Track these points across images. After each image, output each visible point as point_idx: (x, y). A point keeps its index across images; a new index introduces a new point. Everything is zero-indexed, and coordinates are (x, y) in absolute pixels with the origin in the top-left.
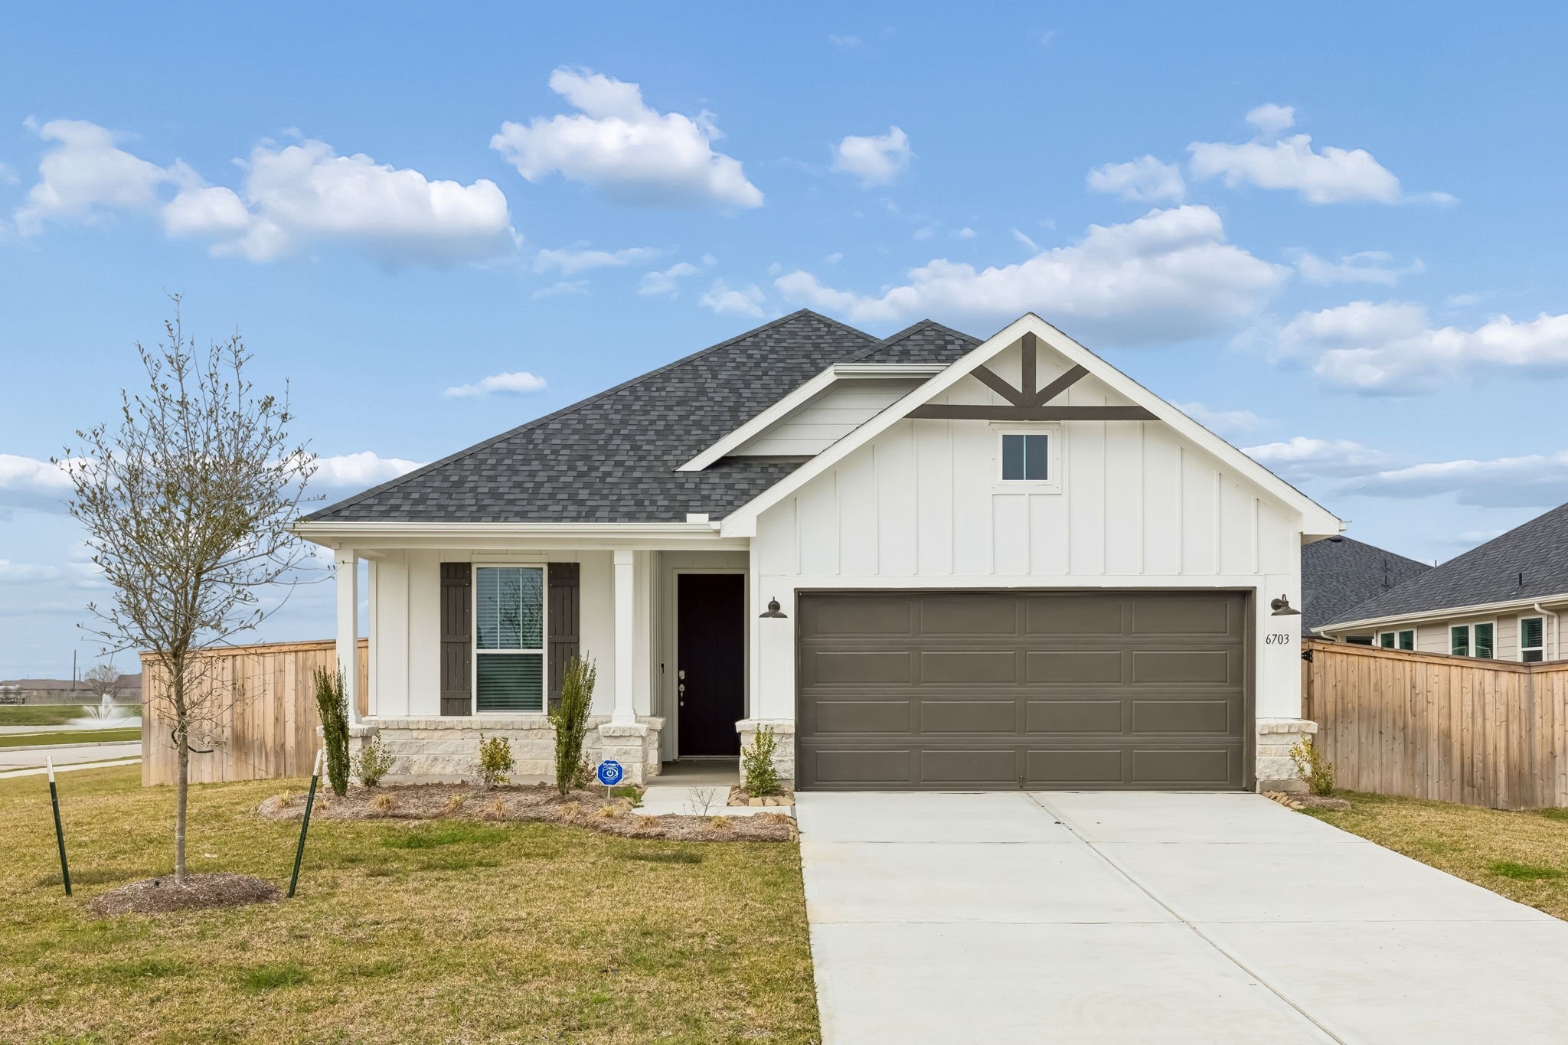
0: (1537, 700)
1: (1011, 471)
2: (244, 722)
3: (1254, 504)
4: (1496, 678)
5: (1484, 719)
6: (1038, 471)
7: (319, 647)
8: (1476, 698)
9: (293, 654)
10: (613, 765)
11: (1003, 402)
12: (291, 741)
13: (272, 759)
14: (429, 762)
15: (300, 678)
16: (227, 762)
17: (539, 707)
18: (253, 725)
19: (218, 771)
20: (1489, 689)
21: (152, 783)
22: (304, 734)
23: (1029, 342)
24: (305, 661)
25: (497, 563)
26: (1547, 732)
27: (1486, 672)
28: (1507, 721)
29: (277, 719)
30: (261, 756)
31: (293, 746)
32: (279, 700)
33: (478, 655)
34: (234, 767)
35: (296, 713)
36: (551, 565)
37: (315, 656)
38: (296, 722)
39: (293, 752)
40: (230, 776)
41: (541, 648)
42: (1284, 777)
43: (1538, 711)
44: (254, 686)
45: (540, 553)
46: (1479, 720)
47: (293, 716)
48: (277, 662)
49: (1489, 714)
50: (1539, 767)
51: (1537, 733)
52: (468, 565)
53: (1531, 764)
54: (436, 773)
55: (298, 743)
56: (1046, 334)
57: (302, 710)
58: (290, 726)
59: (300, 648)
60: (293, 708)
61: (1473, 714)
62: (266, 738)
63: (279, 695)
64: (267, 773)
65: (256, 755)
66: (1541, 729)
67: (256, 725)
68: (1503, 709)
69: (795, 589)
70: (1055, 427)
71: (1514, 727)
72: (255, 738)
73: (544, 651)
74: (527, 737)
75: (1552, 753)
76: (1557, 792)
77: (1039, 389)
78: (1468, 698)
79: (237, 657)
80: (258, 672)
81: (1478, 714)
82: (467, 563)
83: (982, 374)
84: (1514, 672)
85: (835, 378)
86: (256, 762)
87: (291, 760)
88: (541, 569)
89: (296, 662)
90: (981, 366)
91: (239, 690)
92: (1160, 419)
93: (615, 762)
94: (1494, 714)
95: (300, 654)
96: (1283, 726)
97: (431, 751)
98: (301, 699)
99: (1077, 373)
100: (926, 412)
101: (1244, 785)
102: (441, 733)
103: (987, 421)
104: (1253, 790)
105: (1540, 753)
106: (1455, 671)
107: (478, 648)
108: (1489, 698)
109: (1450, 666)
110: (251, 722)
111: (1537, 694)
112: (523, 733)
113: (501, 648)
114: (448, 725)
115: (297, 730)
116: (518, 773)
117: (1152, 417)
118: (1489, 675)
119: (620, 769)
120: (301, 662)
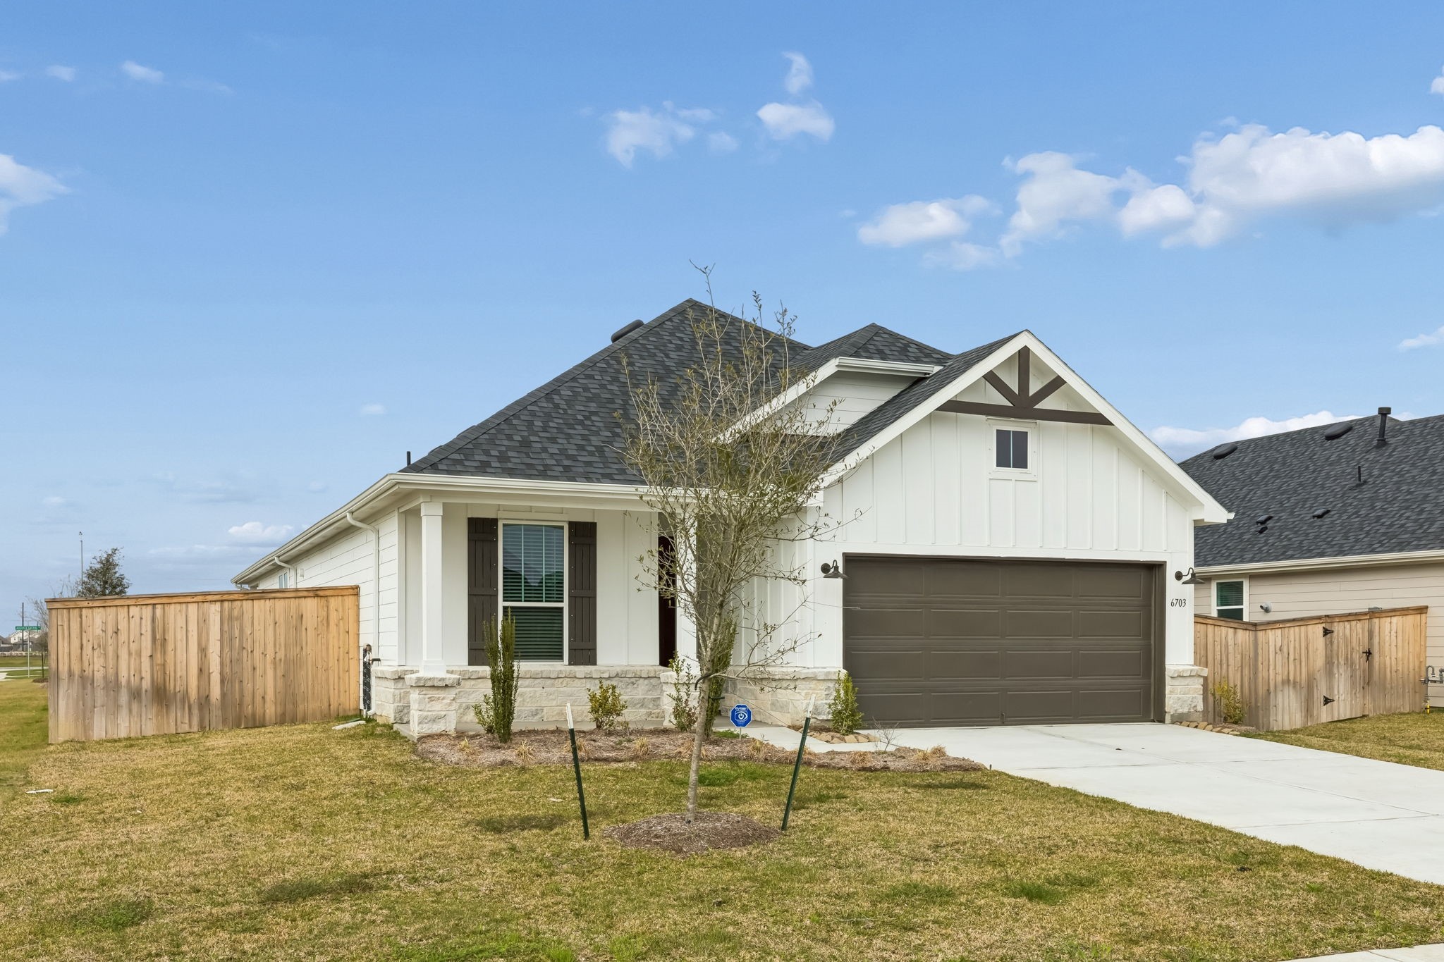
0: (1260, 651)
1: (1002, 461)
2: (165, 673)
3: (1164, 495)
4: (1235, 633)
5: (1228, 665)
6: (1021, 462)
7: (246, 597)
8: (1223, 649)
9: (218, 604)
10: (744, 709)
11: (1004, 402)
12: (216, 692)
13: (196, 711)
14: (462, 710)
15: (226, 628)
16: (146, 714)
17: (560, 657)
18: (175, 676)
19: (136, 724)
20: (1231, 642)
21: (61, 739)
22: (229, 685)
23: (1024, 353)
24: (231, 610)
25: (522, 520)
26: (1265, 674)
27: (1229, 629)
28: (1242, 666)
29: (201, 670)
30: (184, 708)
31: (219, 698)
32: (203, 651)
33: (505, 608)
34: (154, 721)
35: (222, 664)
36: (571, 524)
37: (242, 606)
38: (221, 673)
39: (218, 703)
40: (149, 730)
41: (562, 601)
42: (1186, 711)
43: (1260, 658)
44: (176, 634)
45: (562, 511)
46: (1225, 666)
47: (219, 668)
48: (201, 612)
49: (1231, 661)
50: (1260, 700)
51: (1260, 675)
52: (494, 522)
53: (1256, 699)
54: (468, 720)
55: (223, 695)
56: (1036, 349)
57: (228, 660)
58: (215, 678)
59: (226, 597)
60: (218, 659)
61: (1221, 661)
62: (189, 690)
63: (203, 645)
64: (190, 726)
65: (178, 707)
66: (1262, 674)
67: (178, 676)
68: (1239, 657)
69: (843, 554)
70: (1033, 425)
71: (1246, 671)
72: (178, 690)
73: (565, 605)
74: (553, 685)
75: (1268, 690)
76: (1271, 719)
77: (1031, 393)
78: (1218, 648)
79: (157, 606)
80: (180, 620)
81: (1224, 661)
82: (492, 519)
83: (991, 377)
84: (1246, 630)
85: (836, 369)
86: (179, 714)
87: (216, 713)
88: (562, 528)
89: (222, 612)
90: (991, 372)
91: (160, 642)
92: (1112, 424)
93: (745, 706)
94: (1234, 660)
95: (226, 604)
96: (1187, 671)
97: (463, 700)
98: (226, 650)
99: (1058, 383)
100: (952, 406)
101: (1152, 718)
102: (473, 682)
103: (983, 417)
104: (1162, 721)
105: (1262, 691)
106: (1210, 628)
107: (504, 601)
108: (1231, 648)
109: (1207, 624)
110: (172, 674)
111: (1260, 646)
112: (549, 682)
113: (525, 601)
114: (480, 675)
115: (222, 681)
116: (545, 719)
117: (1108, 423)
118: (1231, 631)
119: (749, 712)
120: (226, 613)
